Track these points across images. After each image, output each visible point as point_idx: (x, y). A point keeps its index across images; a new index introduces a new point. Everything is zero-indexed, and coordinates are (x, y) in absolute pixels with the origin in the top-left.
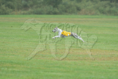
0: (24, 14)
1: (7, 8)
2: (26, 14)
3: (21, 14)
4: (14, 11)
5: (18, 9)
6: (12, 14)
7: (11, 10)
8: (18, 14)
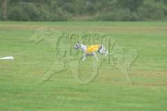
0: (88, 20)
1: (65, 11)
2: (92, 20)
3: (85, 20)
4: (75, 16)
5: (81, 14)
6: (73, 20)
7: (71, 15)
8: (81, 21)
